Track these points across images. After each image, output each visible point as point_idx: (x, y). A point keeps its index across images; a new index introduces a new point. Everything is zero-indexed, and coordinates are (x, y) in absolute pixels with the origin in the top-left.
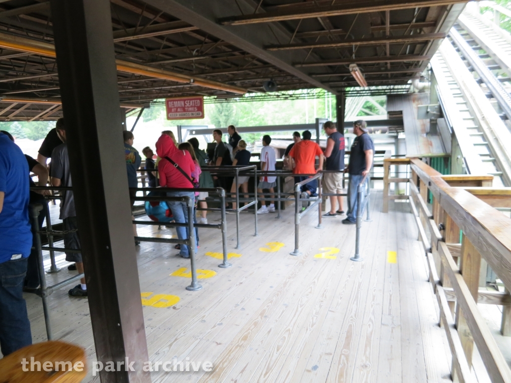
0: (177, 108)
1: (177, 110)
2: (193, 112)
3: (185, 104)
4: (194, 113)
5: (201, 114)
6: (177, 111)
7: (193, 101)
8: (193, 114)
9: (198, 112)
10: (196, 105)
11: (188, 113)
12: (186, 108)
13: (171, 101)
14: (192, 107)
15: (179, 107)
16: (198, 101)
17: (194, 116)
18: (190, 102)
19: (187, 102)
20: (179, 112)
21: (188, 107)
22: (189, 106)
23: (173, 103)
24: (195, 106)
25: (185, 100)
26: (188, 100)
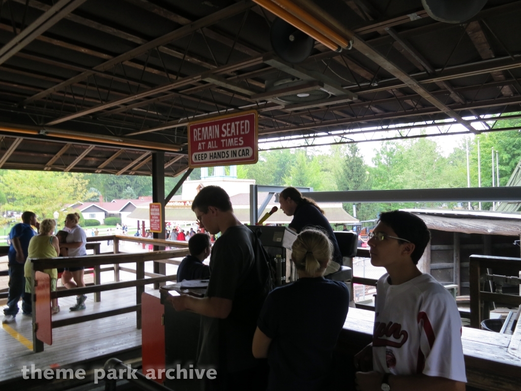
0: (207, 141)
1: (206, 145)
2: (234, 149)
3: (221, 132)
4: (238, 149)
5: (251, 153)
6: (206, 149)
7: (237, 123)
8: (234, 154)
9: (245, 148)
10: (242, 133)
11: (225, 151)
12: (223, 141)
13: (197, 127)
14: (233, 137)
15: (211, 140)
16: (247, 121)
17: (238, 157)
18: (230, 127)
19: (225, 128)
20: (210, 150)
21: (227, 138)
22: (228, 135)
23: (201, 131)
24: (240, 135)
25: (220, 123)
26: (226, 122)
